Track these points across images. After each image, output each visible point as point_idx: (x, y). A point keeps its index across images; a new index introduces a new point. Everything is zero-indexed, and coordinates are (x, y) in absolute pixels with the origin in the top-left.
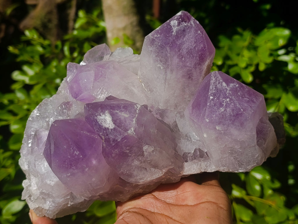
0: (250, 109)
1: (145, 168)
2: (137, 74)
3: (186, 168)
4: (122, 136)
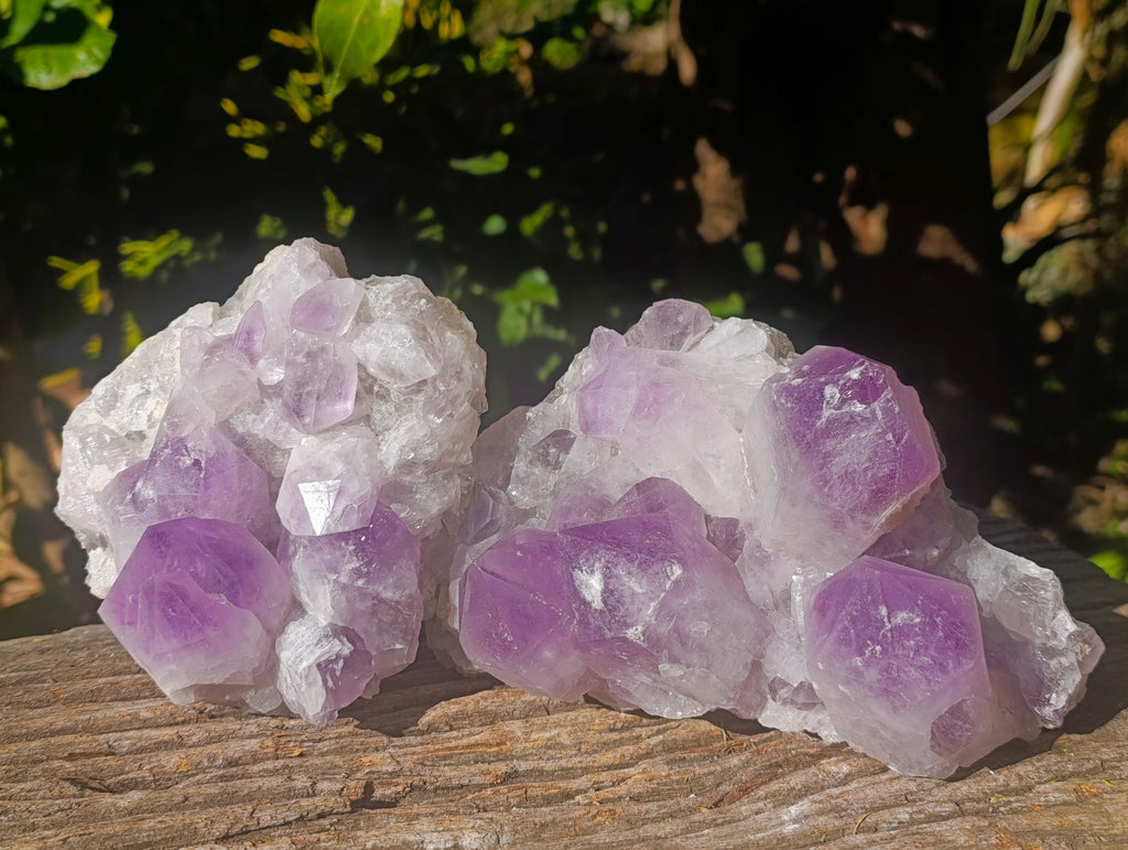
1: (665, 692)
2: (740, 431)
3: (768, 712)
4: (613, 634)
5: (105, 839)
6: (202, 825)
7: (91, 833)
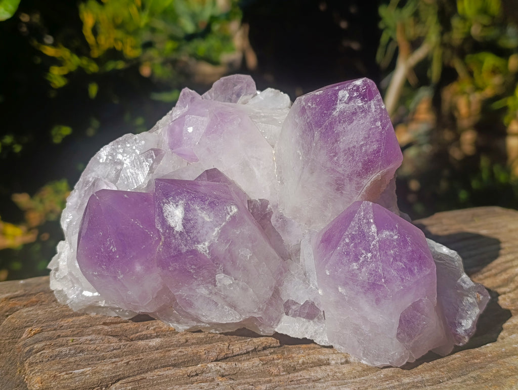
0: (398, 283)
1: (216, 303)
2: (273, 147)
3: (282, 323)
4: (188, 248)
5: (151, 362)
6: (203, 353)
7: (141, 359)
